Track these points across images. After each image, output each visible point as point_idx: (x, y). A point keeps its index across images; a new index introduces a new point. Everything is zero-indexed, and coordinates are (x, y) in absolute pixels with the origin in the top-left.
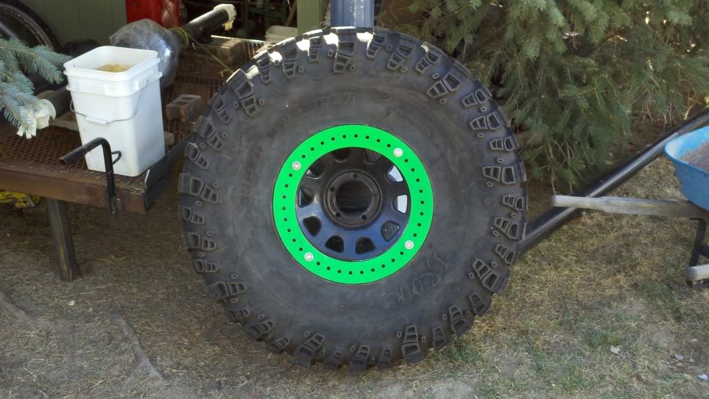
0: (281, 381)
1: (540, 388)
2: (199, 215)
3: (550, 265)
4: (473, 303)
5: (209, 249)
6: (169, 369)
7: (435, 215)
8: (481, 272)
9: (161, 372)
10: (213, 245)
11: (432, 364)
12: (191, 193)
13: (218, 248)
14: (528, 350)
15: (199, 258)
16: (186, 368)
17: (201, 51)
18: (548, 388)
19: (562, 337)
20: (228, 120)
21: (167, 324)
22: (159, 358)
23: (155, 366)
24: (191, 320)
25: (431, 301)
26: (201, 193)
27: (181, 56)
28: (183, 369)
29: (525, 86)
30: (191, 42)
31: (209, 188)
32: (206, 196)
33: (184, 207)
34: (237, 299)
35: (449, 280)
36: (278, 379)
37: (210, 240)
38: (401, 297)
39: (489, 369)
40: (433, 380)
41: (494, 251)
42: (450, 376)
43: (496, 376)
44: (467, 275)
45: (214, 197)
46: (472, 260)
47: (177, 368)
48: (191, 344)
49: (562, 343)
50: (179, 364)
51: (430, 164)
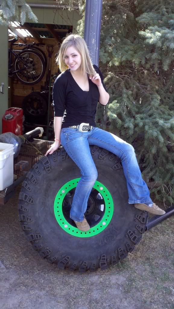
0: (52, 272)
1: (152, 280)
2: (26, 208)
3: (161, 233)
4: (127, 247)
5: (29, 221)
6: (8, 265)
7: (114, 212)
8: (131, 235)
9: (6, 267)
10: (30, 219)
11: (111, 269)
12: (23, 200)
13: (32, 221)
14: (149, 266)
15: (24, 225)
16: (15, 265)
17: (29, 145)
18: (155, 280)
19: (163, 261)
20: (40, 174)
21: (9, 249)
22: (5, 261)
23: (4, 264)
24: (18, 248)
25: (112, 246)
26: (27, 200)
27: (22, 146)
28: (14, 266)
29: (153, 163)
30: (26, 141)
31: (31, 198)
32: (29, 201)
33: (20, 205)
34: (38, 241)
35: (119, 237)
36: (51, 272)
37: (29, 218)
38: (100, 243)
39: (133, 272)
40: (111, 275)
41: (136, 227)
42: (117, 274)
43: (136, 274)
44: (125, 236)
45: (32, 202)
46: (127, 231)
47: (12, 265)
48: (18, 257)
49: (163, 263)
50: (12, 264)
51: (113, 194)
